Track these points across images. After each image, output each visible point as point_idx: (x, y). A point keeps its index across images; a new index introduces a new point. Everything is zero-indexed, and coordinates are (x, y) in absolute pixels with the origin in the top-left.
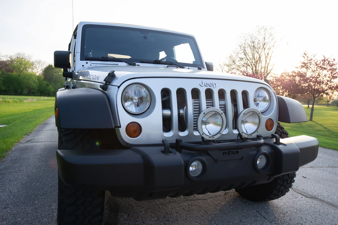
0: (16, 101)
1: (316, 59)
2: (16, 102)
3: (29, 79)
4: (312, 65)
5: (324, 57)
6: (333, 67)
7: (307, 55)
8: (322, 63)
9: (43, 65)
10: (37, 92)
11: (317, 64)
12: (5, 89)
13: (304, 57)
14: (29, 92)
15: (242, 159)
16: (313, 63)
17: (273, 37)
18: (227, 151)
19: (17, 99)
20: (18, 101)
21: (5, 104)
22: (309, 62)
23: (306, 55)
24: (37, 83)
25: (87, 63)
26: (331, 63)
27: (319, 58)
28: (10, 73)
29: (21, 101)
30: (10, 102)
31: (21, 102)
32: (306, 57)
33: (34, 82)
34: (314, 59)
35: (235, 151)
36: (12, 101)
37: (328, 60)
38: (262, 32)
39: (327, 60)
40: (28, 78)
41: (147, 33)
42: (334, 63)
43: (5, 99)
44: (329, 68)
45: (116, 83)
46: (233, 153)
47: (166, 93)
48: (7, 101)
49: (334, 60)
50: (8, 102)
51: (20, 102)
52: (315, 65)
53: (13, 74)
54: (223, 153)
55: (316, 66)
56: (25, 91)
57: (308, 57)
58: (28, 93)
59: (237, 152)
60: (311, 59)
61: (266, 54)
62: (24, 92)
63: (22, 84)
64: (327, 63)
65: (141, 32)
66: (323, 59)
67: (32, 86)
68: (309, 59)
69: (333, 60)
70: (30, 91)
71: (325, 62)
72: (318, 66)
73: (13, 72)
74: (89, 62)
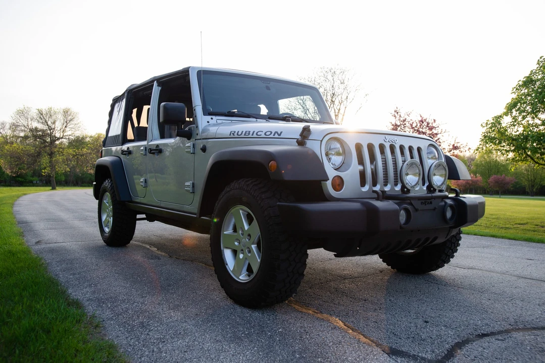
1: (411, 120)
4: (407, 128)
5: (421, 116)
6: (433, 130)
7: (399, 114)
8: (419, 125)
11: (414, 126)
13: (395, 116)
15: (435, 209)
16: (407, 125)
17: (345, 84)
22: (402, 123)
23: (397, 113)
26: (430, 125)
27: (415, 118)
32: (398, 116)
34: (408, 119)
35: (429, 201)
37: (427, 121)
38: (330, 77)
39: (425, 120)
42: (434, 125)
44: (428, 132)
49: (435, 121)
52: (410, 127)
54: (421, 203)
55: (412, 130)
57: (400, 116)
60: (404, 119)
61: (337, 111)
64: (426, 125)
66: (420, 119)
68: (402, 119)
69: (433, 121)
71: (423, 124)
72: (415, 130)
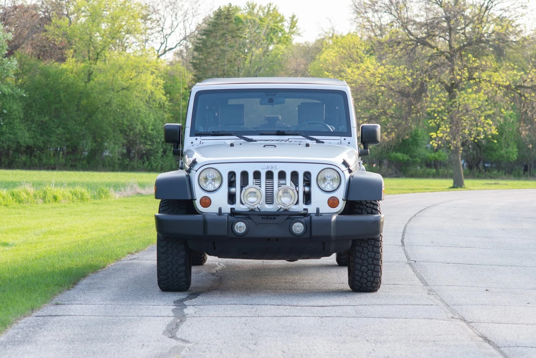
0: (82, 195)
2: (82, 198)
3: (127, 89)
9: (190, 13)
10: (160, 154)
12: (31, 142)
14: (129, 151)
18: (265, 217)
19: (83, 184)
20: (87, 195)
21: (45, 206)
24: (162, 106)
25: (196, 139)
28: (52, 65)
29: (99, 193)
30: (60, 197)
31: (100, 197)
33: (150, 100)
35: (272, 217)
36: (68, 194)
40: (126, 85)
41: (275, 94)
43: (45, 188)
45: (196, 168)
46: (271, 219)
47: (232, 174)
48: (49, 197)
50: (55, 198)
51: (94, 197)
53: (64, 66)
54: (262, 218)
56: (113, 149)
58: (123, 155)
59: (275, 218)
62: (106, 153)
63: (100, 116)
65: (267, 94)
67: (142, 123)
70: (130, 146)
73: (63, 60)
74: (198, 138)
